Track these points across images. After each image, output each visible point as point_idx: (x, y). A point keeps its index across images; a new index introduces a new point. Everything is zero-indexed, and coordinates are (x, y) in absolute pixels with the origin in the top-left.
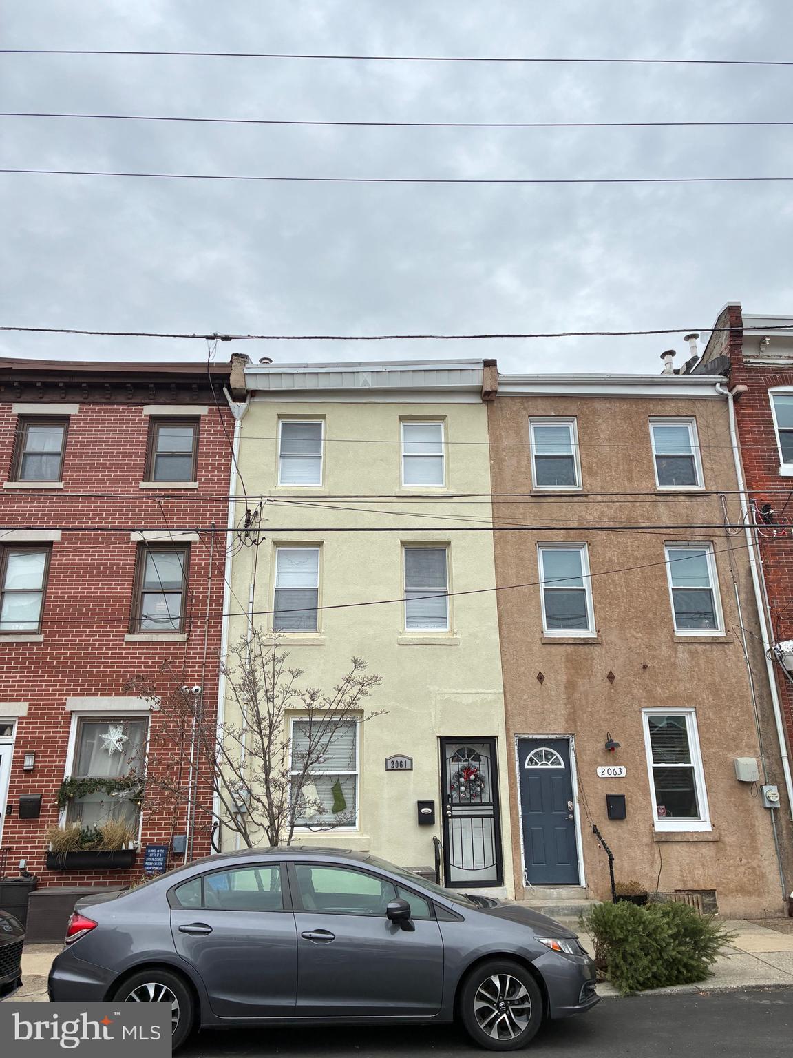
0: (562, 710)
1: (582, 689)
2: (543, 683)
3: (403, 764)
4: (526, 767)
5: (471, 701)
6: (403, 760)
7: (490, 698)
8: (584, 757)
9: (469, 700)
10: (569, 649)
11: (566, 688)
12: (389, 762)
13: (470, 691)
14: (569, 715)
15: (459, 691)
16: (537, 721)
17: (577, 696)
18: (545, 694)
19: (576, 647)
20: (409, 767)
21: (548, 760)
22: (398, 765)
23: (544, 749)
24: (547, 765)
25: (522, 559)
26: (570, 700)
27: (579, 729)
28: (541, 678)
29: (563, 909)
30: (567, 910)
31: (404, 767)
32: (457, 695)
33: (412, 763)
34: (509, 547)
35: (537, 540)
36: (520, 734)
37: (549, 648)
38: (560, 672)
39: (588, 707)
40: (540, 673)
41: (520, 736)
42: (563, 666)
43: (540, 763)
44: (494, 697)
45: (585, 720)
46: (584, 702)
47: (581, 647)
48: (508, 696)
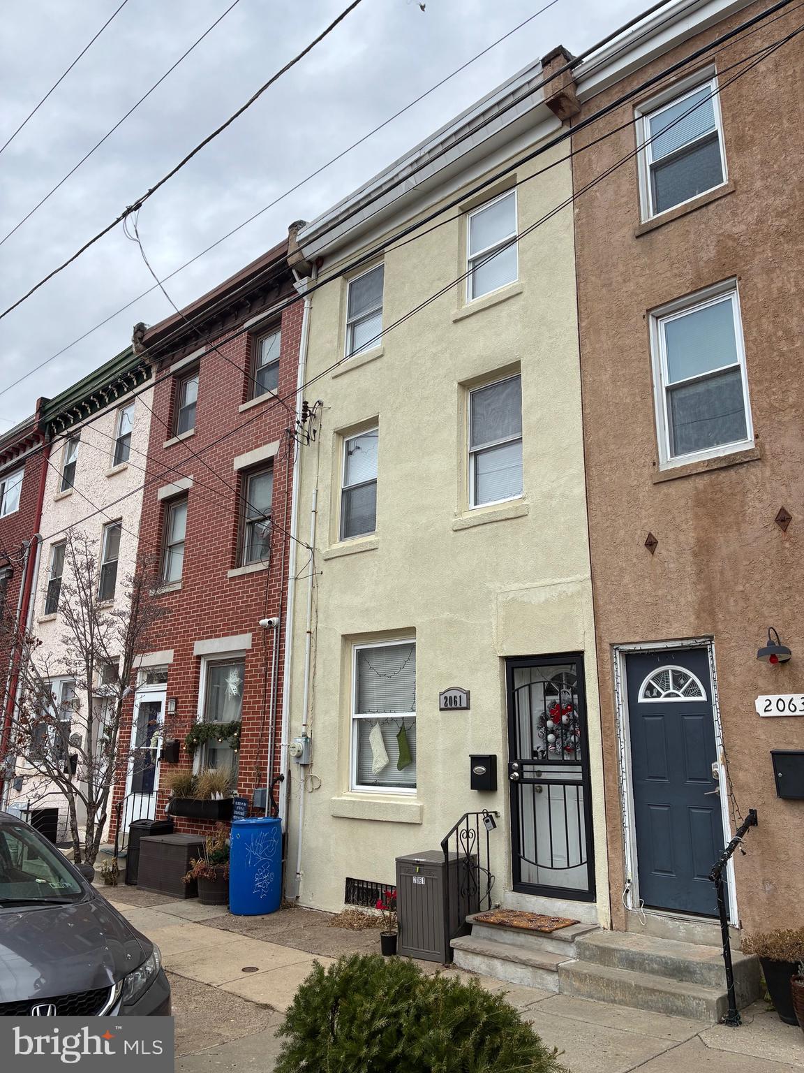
0: (689, 596)
1: (724, 551)
2: (656, 552)
3: (458, 700)
4: (641, 700)
5: (543, 599)
6: (458, 694)
7: (571, 589)
8: (731, 678)
9: (542, 596)
10: (700, 483)
11: (695, 555)
12: (443, 697)
13: (543, 582)
14: (702, 602)
15: (527, 585)
16: (647, 620)
17: (716, 565)
18: (659, 571)
19: (713, 477)
20: (464, 705)
21: (678, 686)
22: (454, 702)
23: (670, 667)
24: (678, 696)
25: (622, 350)
26: (702, 574)
27: (720, 627)
28: (651, 544)
29: (651, 960)
30: (659, 964)
31: (458, 706)
32: (524, 592)
33: (468, 699)
34: (603, 337)
35: (646, 308)
36: (621, 644)
37: (664, 489)
38: (684, 527)
39: (736, 584)
40: (650, 535)
41: (621, 647)
42: (689, 515)
43: (664, 694)
44: (579, 587)
45: (732, 609)
46: (729, 574)
47: (723, 474)
48: (599, 583)
